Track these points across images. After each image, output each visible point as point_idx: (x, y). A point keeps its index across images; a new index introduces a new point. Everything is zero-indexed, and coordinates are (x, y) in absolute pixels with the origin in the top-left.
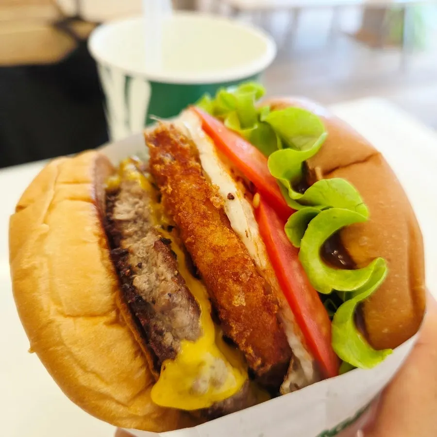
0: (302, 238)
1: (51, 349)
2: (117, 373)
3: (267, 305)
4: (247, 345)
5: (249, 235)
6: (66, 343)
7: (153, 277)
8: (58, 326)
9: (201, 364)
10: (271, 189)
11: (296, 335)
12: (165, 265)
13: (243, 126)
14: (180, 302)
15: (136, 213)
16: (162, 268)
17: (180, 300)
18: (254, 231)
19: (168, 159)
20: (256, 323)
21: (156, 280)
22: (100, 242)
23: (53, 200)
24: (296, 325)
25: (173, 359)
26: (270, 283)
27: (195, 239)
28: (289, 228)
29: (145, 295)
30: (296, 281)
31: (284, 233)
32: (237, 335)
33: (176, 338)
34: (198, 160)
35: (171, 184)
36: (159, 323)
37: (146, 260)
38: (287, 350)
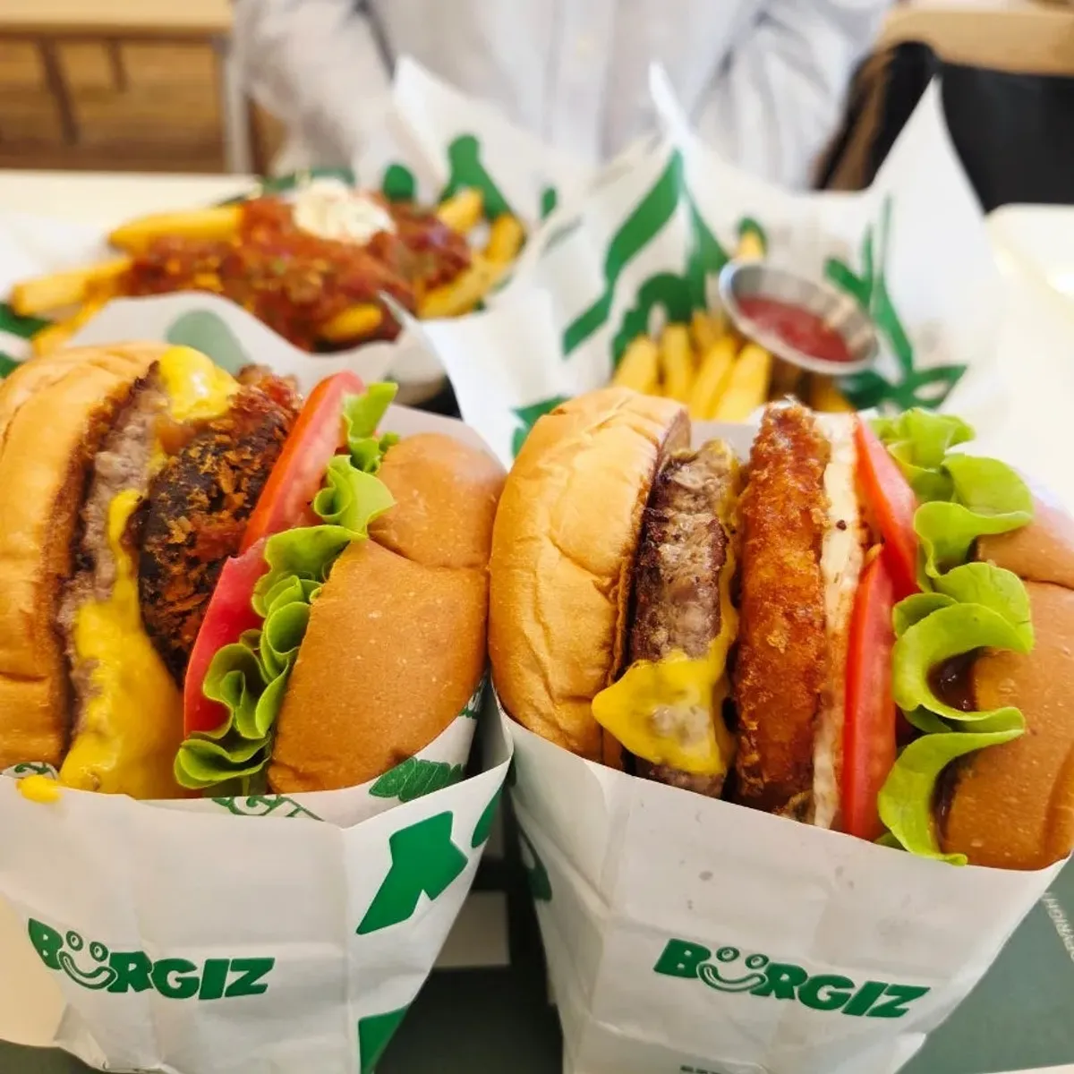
0: (912, 624)
1: (516, 571)
2: (571, 648)
3: (811, 675)
4: (752, 715)
5: (839, 582)
6: (540, 573)
7: (688, 554)
8: (541, 548)
9: (681, 693)
10: (903, 545)
11: (832, 751)
12: (708, 549)
13: (914, 461)
14: (704, 597)
15: (704, 488)
16: (705, 550)
17: (706, 595)
18: (849, 583)
19: (783, 443)
20: (782, 690)
21: (690, 559)
22: (641, 493)
23: (609, 419)
24: (840, 737)
25: (654, 661)
26: (835, 656)
27: (763, 544)
28: (901, 610)
29: (665, 570)
30: (871, 669)
31: (891, 611)
32: (749, 688)
33: (671, 640)
34: (824, 465)
35: (769, 472)
36: (661, 614)
37: (688, 536)
38: (805, 773)
